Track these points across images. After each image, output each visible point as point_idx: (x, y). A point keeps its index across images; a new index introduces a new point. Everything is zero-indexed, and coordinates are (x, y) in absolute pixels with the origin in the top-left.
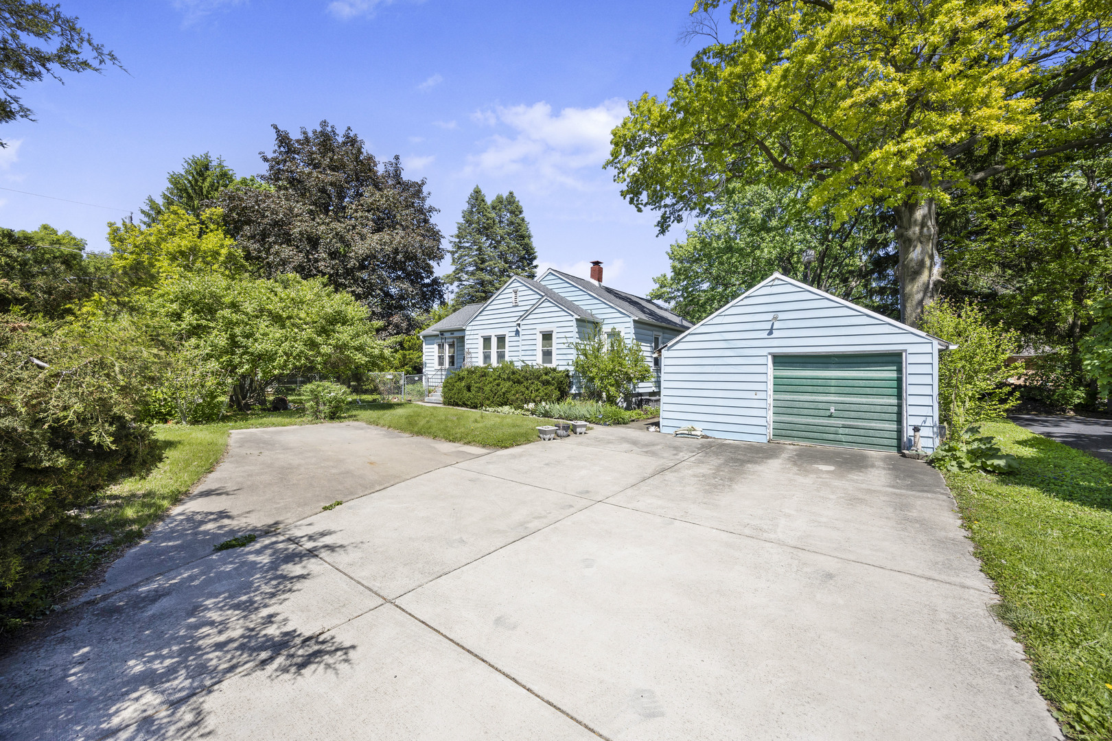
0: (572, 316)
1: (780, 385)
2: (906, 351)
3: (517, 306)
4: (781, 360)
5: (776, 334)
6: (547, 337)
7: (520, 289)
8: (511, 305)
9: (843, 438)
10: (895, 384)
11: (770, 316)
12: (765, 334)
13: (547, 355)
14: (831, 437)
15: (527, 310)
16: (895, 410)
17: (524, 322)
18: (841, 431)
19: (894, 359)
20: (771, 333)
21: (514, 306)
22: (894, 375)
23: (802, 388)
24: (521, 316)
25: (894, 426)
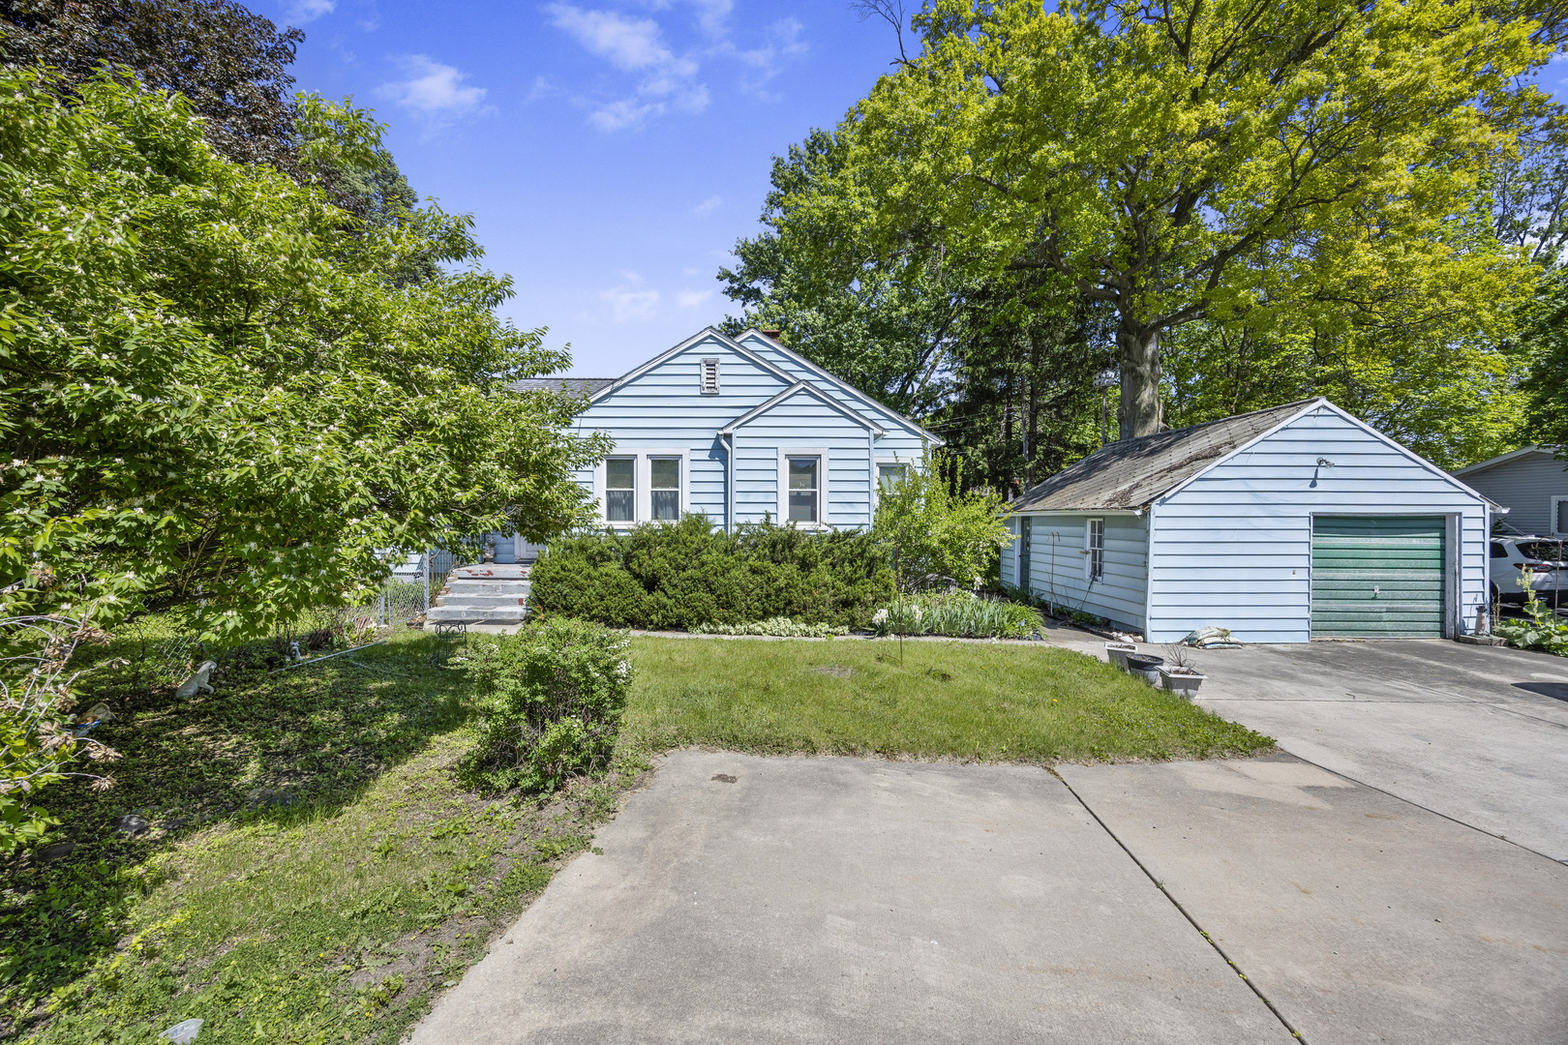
0: (868, 429)
1: (1321, 559)
2: (1460, 514)
3: (716, 395)
4: (1325, 523)
5: (1321, 485)
6: (804, 467)
7: (724, 359)
8: (696, 391)
9: (1388, 626)
10: (1437, 554)
11: (1313, 460)
12: (1306, 485)
13: (805, 503)
14: (1373, 625)
15: (755, 407)
16: (1437, 586)
17: (742, 432)
18: (1385, 616)
19: (1438, 524)
20: (1314, 484)
21: (703, 395)
22: (1437, 543)
23: (1340, 562)
24: (737, 418)
25: (1436, 606)
